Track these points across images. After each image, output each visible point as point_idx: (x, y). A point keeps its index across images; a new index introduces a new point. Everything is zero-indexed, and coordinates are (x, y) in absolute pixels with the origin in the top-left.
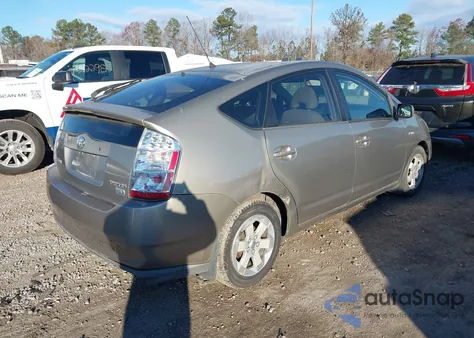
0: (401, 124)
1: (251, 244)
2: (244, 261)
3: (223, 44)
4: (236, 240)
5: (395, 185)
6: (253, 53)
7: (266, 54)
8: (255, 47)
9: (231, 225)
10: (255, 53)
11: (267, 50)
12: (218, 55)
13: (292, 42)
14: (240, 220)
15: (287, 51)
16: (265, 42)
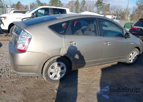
0: (128, 40)
1: (56, 70)
2: (53, 75)
3: (98, 9)
4: (50, 68)
5: (123, 60)
6: (107, 12)
7: (112, 13)
8: (108, 11)
9: (48, 63)
10: (108, 12)
11: (112, 12)
12: (96, 12)
13: (121, 10)
14: (53, 62)
15: (119, 13)
16: (112, 9)
